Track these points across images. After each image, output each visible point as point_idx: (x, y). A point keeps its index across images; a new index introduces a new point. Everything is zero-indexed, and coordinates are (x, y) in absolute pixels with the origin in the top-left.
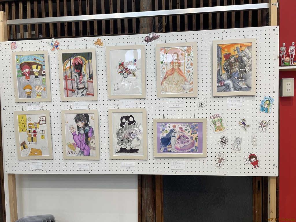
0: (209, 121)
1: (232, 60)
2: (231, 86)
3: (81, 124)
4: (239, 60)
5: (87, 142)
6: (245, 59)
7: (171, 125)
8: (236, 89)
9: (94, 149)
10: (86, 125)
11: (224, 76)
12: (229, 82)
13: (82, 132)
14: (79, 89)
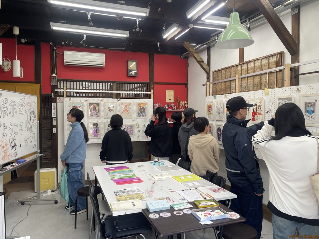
0: (135, 125)
1: (142, 108)
2: (141, 115)
3: (95, 127)
4: (143, 108)
5: (97, 133)
6: (145, 108)
7: (125, 127)
8: (142, 116)
9: (99, 135)
10: (97, 127)
11: (139, 112)
12: (141, 114)
13: (95, 129)
14: (94, 115)
